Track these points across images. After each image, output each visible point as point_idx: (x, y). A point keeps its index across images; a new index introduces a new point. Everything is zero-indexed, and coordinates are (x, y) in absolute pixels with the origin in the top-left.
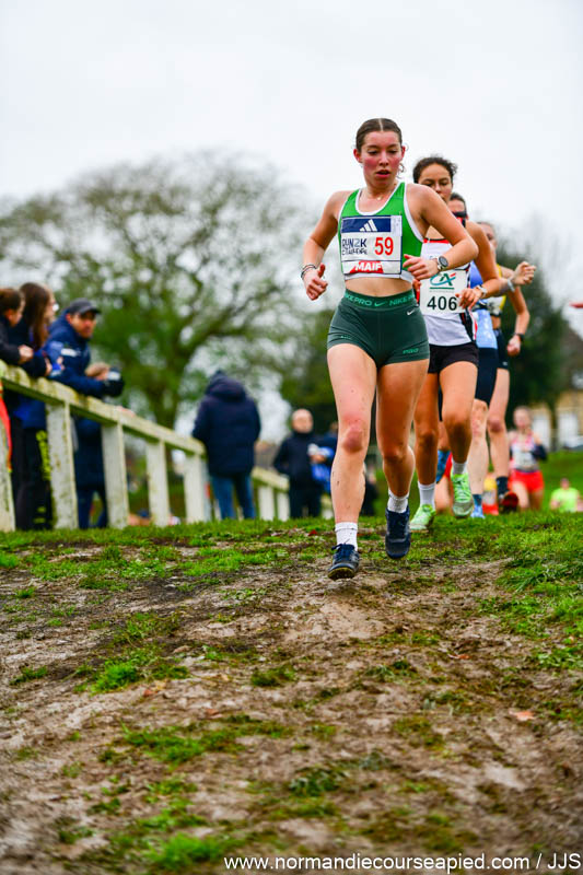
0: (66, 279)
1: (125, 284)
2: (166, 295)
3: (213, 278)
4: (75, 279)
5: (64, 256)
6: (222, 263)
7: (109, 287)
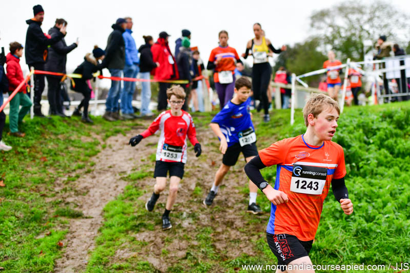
0: (332, 32)
1: (349, 34)
2: (360, 37)
3: (374, 32)
4: (335, 33)
5: (331, 26)
6: (377, 28)
7: (343, 34)
